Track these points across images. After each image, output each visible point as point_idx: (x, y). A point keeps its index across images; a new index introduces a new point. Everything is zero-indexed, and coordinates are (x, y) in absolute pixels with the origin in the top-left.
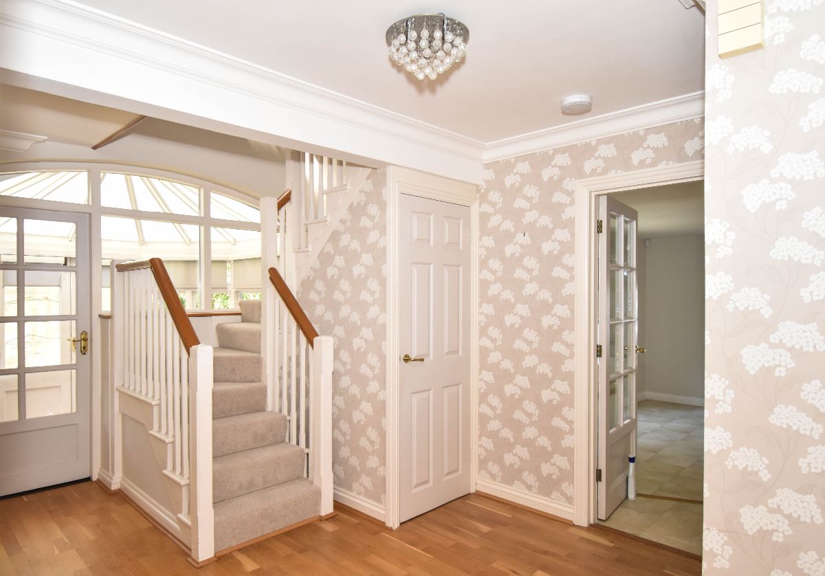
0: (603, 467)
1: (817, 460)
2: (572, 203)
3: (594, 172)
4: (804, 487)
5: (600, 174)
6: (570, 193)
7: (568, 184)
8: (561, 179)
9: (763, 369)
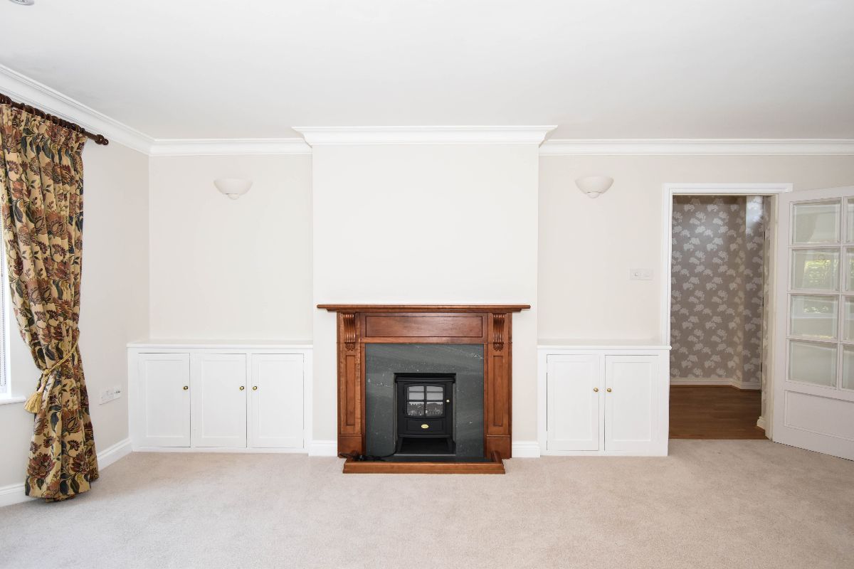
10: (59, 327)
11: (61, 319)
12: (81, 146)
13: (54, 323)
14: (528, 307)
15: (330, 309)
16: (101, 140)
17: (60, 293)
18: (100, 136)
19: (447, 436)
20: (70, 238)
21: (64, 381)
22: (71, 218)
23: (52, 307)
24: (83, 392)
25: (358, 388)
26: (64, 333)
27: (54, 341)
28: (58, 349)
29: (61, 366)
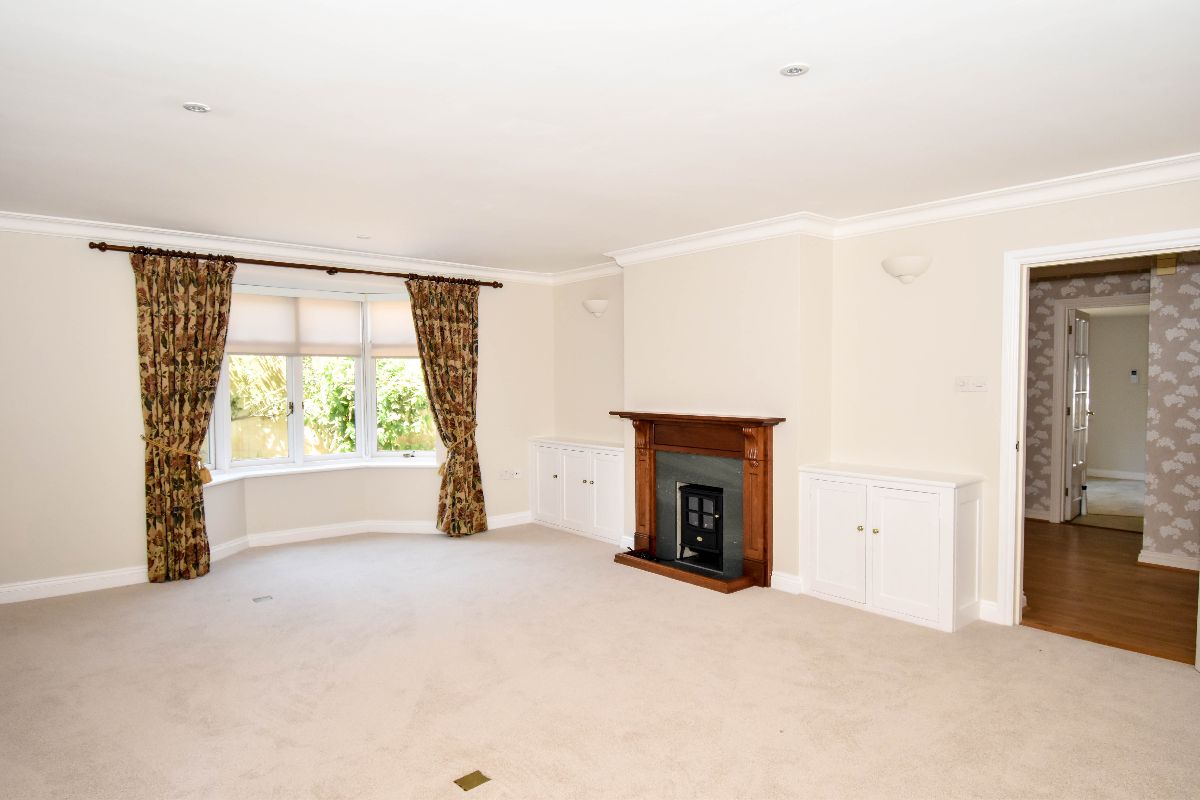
0: (1069, 486)
1: (1194, 439)
2: (1052, 314)
3: (1068, 296)
4: (1188, 449)
5: (1073, 297)
6: (1051, 308)
7: (1048, 301)
8: (1044, 298)
9: (1173, 405)
10: (453, 420)
11: (454, 414)
12: (474, 294)
13: (449, 417)
14: (783, 420)
15: (623, 415)
16: (496, 285)
17: (453, 397)
18: (495, 283)
19: (717, 552)
20: (464, 359)
21: (457, 457)
22: (464, 346)
23: (446, 406)
24: (476, 467)
25: (648, 491)
26: (457, 424)
27: (450, 429)
28: (453, 435)
29: (456, 447)
